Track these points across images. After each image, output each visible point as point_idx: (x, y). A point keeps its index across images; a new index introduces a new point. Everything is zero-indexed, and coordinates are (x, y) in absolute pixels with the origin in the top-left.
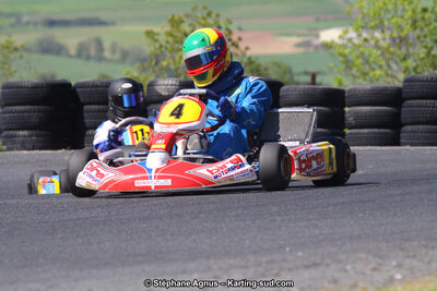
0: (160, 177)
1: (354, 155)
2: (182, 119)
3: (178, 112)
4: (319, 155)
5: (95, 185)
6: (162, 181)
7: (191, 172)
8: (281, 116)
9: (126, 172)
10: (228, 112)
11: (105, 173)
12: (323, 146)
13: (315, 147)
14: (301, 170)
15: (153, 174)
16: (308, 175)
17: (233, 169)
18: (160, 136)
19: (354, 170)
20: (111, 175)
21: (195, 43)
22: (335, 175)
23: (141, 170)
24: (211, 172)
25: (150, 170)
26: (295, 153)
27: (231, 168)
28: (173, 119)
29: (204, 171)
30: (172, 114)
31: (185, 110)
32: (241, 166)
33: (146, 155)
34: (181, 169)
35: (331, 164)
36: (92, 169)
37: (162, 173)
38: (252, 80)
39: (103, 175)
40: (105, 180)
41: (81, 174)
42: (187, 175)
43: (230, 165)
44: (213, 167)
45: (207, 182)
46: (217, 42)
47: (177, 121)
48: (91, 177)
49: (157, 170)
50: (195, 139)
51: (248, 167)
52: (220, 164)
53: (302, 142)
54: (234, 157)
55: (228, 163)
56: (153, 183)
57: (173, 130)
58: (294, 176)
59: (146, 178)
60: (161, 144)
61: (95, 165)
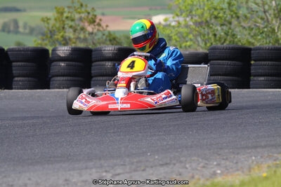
0: (123, 103)
1: (230, 93)
2: (135, 69)
3: (132, 65)
4: (213, 92)
5: (85, 108)
6: (125, 105)
7: (142, 100)
8: (190, 69)
9: (103, 100)
10: (160, 67)
11: (90, 101)
12: (214, 86)
13: (210, 87)
14: (203, 100)
15: (119, 101)
16: (207, 103)
17: (166, 98)
18: (123, 79)
19: (230, 102)
20: (93, 102)
21: (138, 28)
22: (221, 103)
23: (112, 99)
24: (153, 100)
25: (117, 99)
26: (200, 90)
27: (165, 97)
28: (129, 70)
29: (149, 99)
30: (128, 67)
31: (136, 65)
32: (170, 97)
33: (115, 90)
34: (135, 98)
35: (219, 98)
36: (83, 98)
37: (124, 101)
38: (172, 49)
39: (89, 102)
40: (91, 105)
41: (75, 101)
42: (139, 101)
43: (164, 96)
44: (154, 97)
45: (151, 106)
46: (150, 28)
47: (131, 70)
48: (82, 103)
49: (122, 99)
50: (143, 81)
51: (174, 97)
52: (158, 96)
53: (202, 84)
54: (166, 91)
55: (163, 95)
56: (119, 106)
57: (130, 75)
58: (199, 103)
59: (115, 103)
60: (123, 84)
61: (84, 96)
